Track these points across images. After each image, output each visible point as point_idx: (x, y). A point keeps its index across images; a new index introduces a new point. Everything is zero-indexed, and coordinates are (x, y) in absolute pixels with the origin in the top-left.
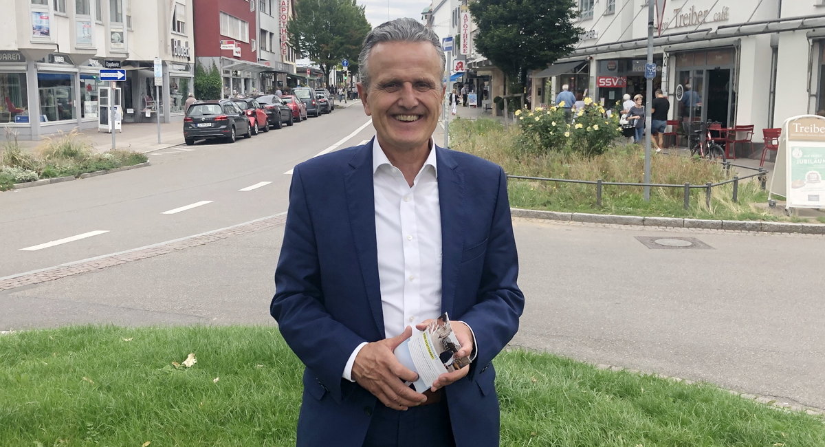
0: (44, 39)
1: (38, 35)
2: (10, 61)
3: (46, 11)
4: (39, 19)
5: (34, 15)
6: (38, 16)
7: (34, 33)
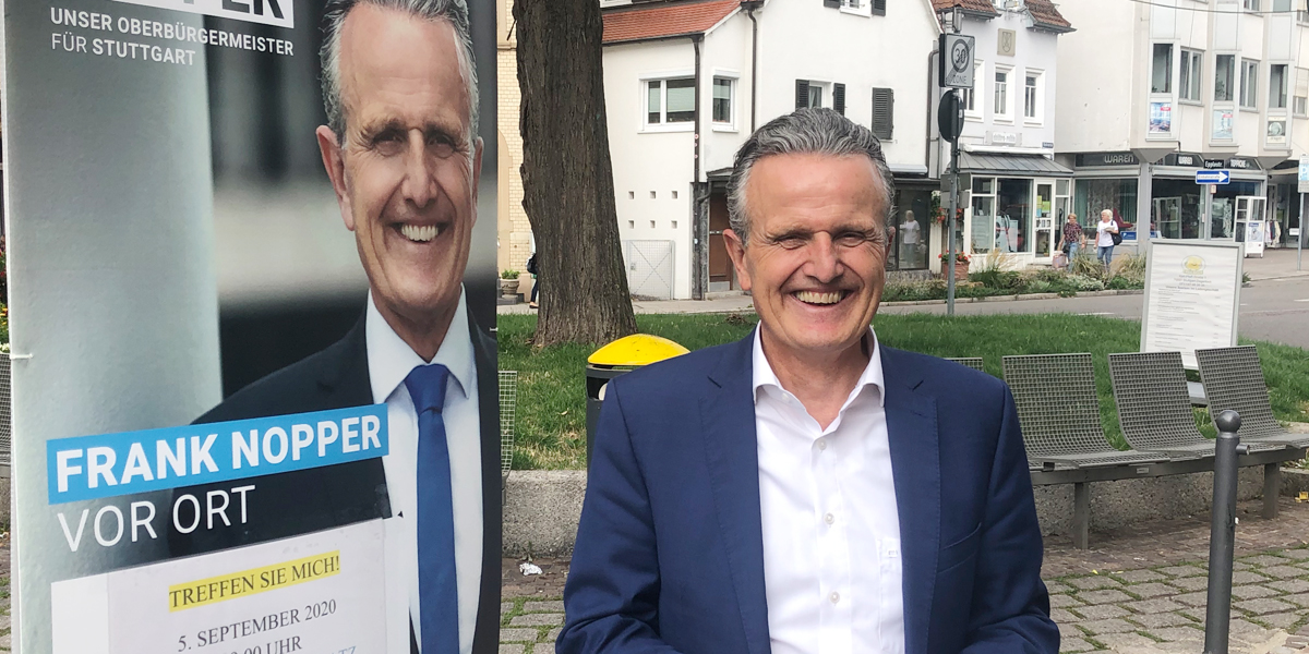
0: (1164, 135)
1: (1156, 131)
2: (1120, 164)
3: (1169, 100)
4: (1159, 111)
5: (1153, 107)
6: (1159, 108)
7: (1151, 129)
